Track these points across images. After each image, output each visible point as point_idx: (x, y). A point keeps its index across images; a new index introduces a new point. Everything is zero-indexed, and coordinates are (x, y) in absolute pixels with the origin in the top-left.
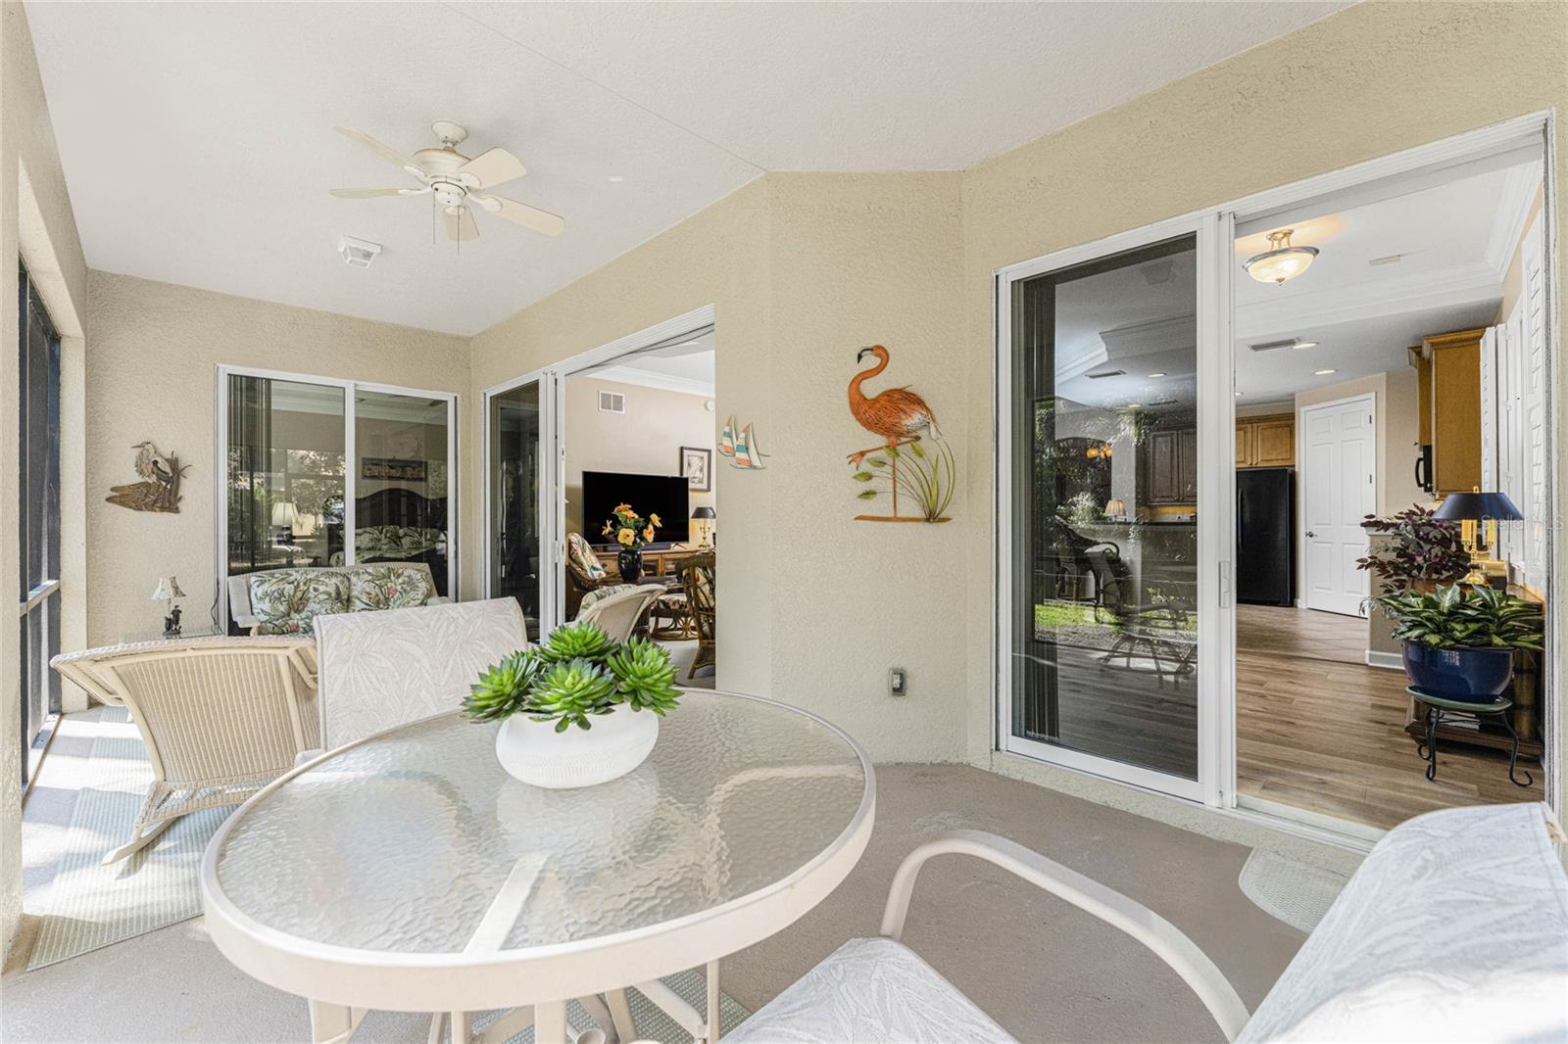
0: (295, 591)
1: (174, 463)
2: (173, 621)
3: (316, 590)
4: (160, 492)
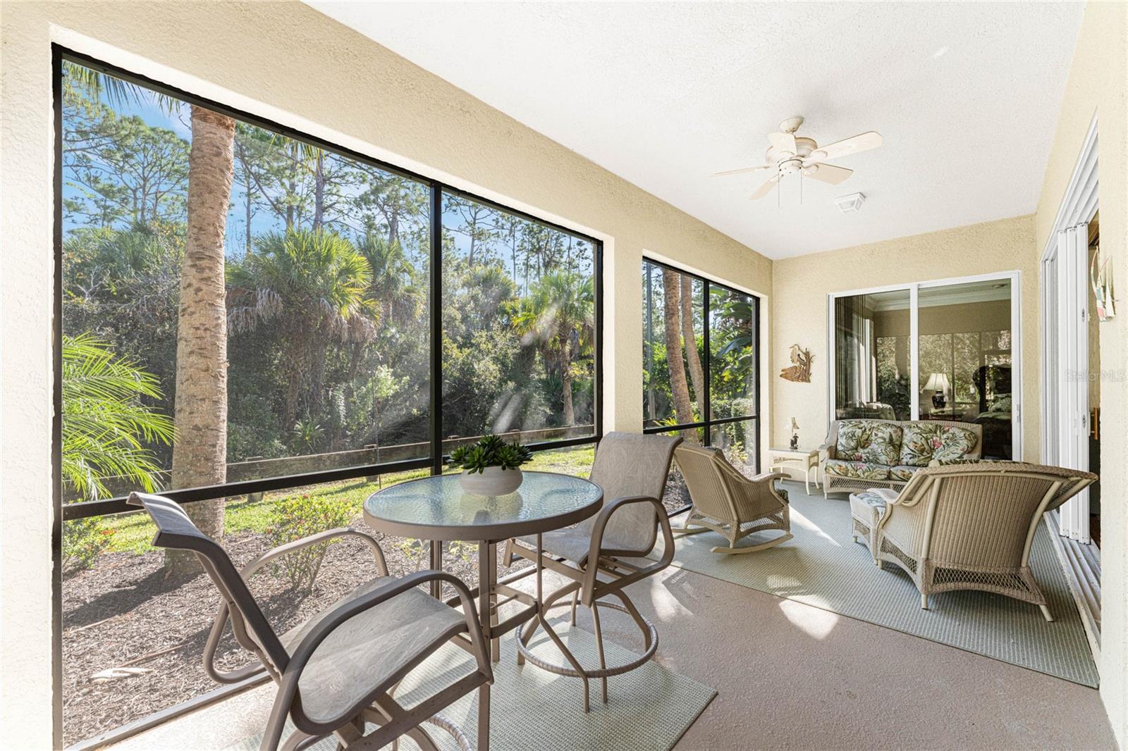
0: (862, 434)
1: (807, 354)
2: (794, 442)
3: (876, 435)
4: (801, 371)
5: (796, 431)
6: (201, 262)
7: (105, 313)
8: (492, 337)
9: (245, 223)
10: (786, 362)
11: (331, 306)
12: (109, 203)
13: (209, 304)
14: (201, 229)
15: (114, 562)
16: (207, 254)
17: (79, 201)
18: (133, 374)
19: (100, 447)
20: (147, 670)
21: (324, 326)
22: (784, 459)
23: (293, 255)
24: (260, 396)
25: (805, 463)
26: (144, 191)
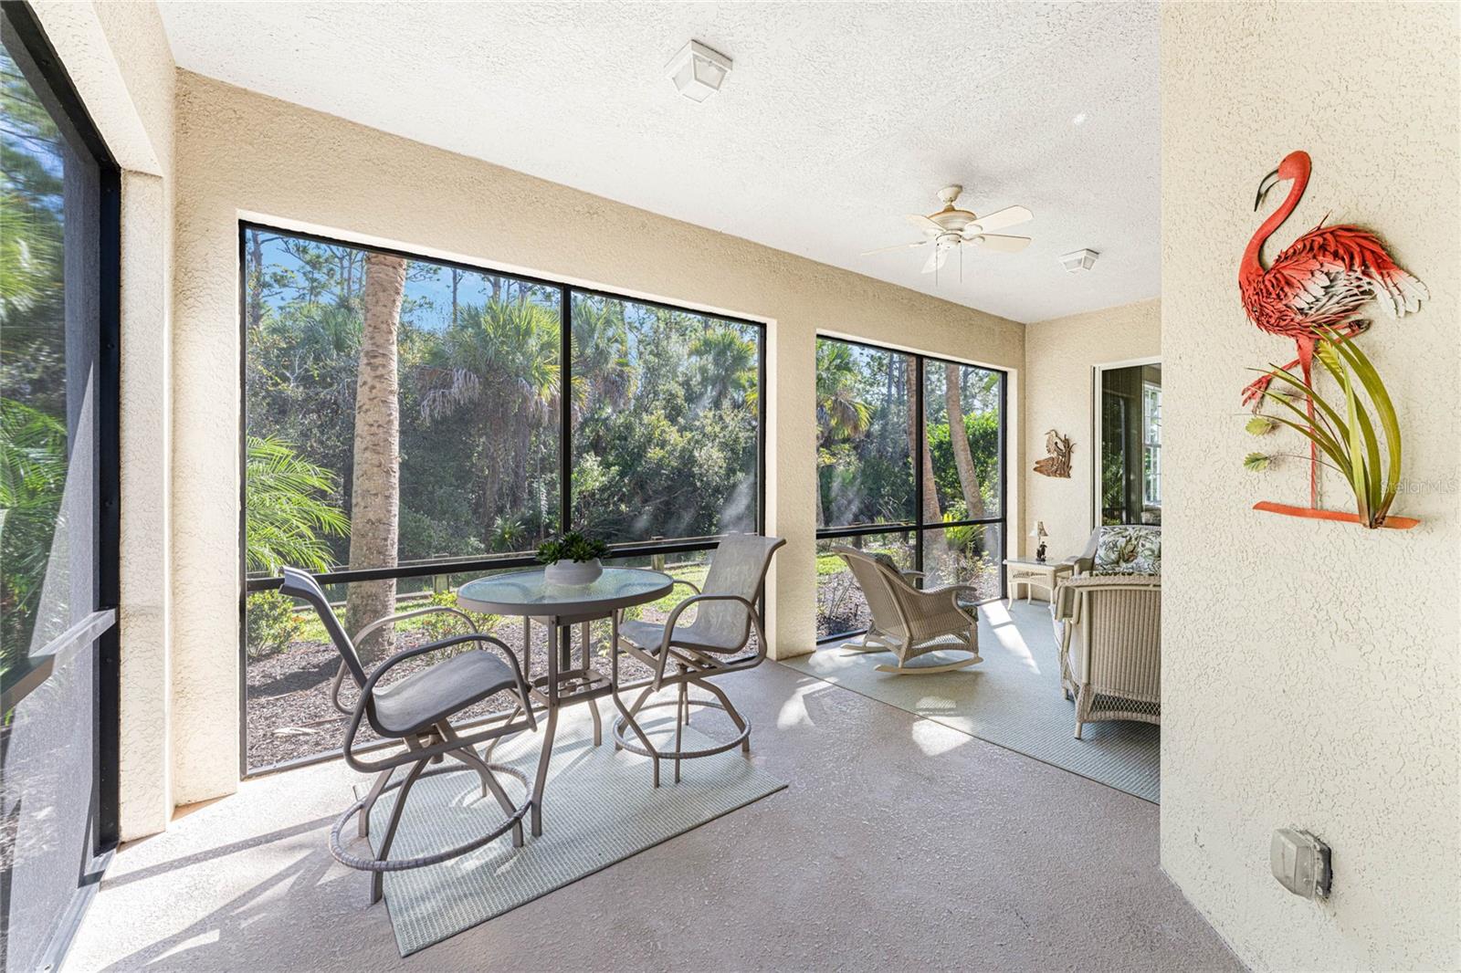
0: (1126, 545)
1: (1066, 442)
2: (1041, 553)
3: (1143, 545)
4: (1060, 464)
5: (1043, 539)
6: (375, 360)
7: (307, 399)
8: (721, 418)
9: (452, 289)
10: (1040, 451)
11: (531, 387)
12: (316, 275)
13: (382, 401)
14: (375, 327)
15: (304, 649)
16: (381, 351)
17: (289, 275)
18: (314, 469)
19: (284, 537)
20: (315, 731)
21: (523, 407)
22: (1033, 574)
23: (490, 331)
24: (458, 487)
25: (1050, 578)
26: (350, 259)
